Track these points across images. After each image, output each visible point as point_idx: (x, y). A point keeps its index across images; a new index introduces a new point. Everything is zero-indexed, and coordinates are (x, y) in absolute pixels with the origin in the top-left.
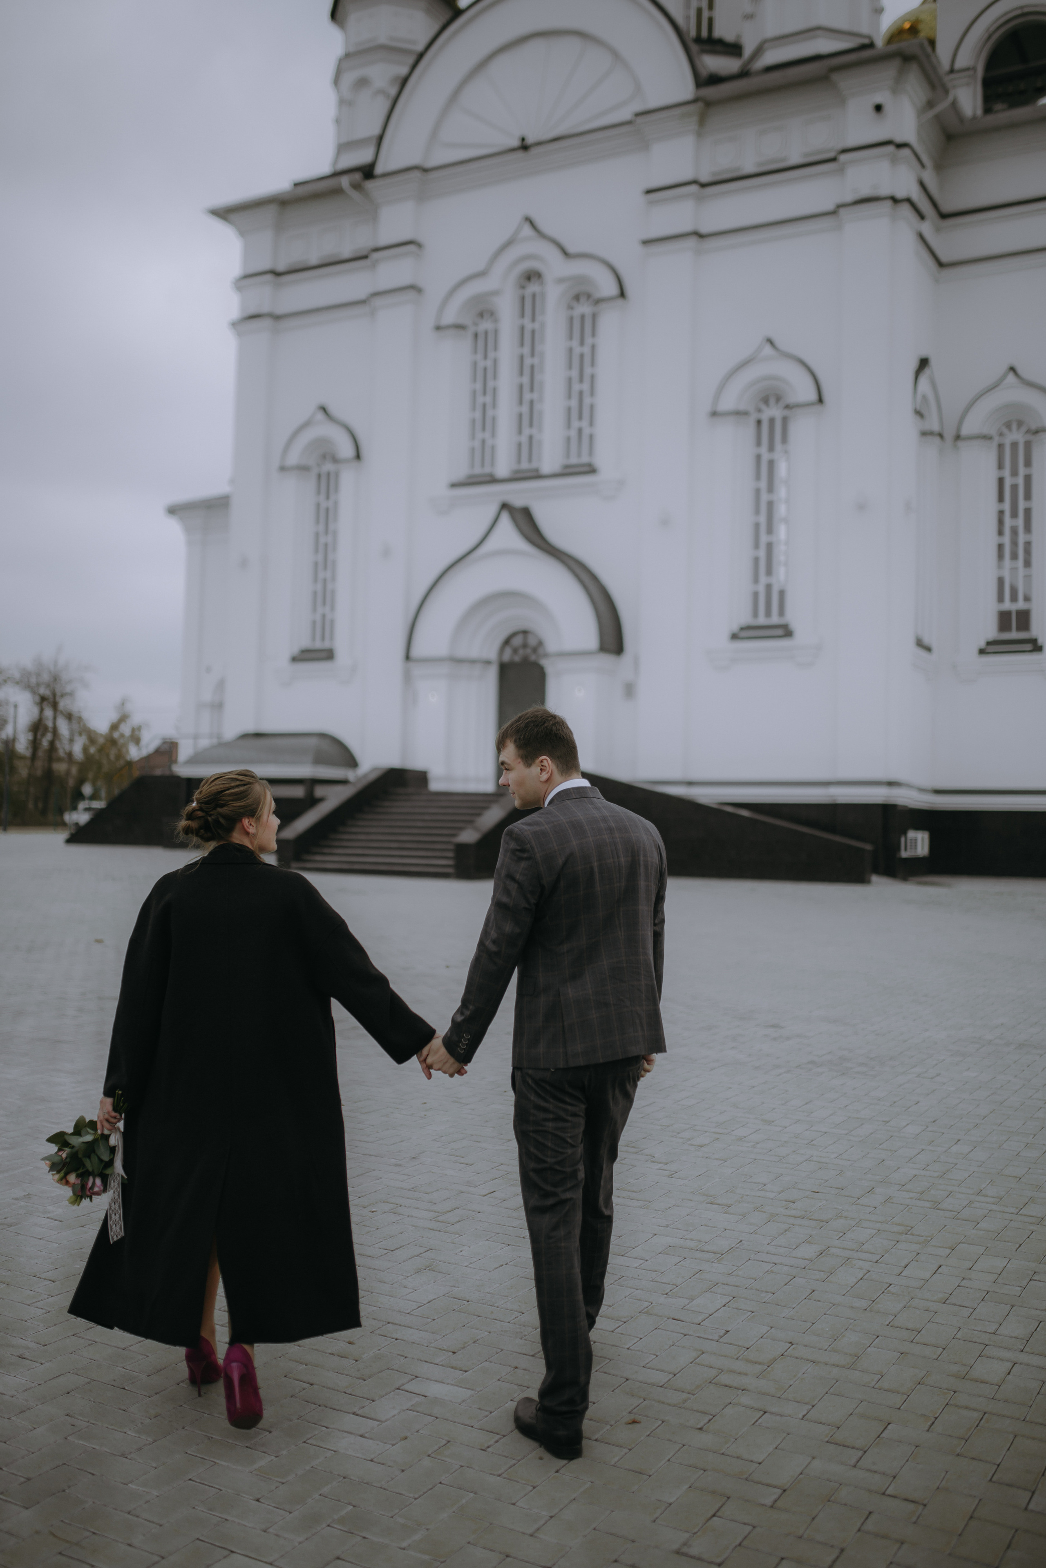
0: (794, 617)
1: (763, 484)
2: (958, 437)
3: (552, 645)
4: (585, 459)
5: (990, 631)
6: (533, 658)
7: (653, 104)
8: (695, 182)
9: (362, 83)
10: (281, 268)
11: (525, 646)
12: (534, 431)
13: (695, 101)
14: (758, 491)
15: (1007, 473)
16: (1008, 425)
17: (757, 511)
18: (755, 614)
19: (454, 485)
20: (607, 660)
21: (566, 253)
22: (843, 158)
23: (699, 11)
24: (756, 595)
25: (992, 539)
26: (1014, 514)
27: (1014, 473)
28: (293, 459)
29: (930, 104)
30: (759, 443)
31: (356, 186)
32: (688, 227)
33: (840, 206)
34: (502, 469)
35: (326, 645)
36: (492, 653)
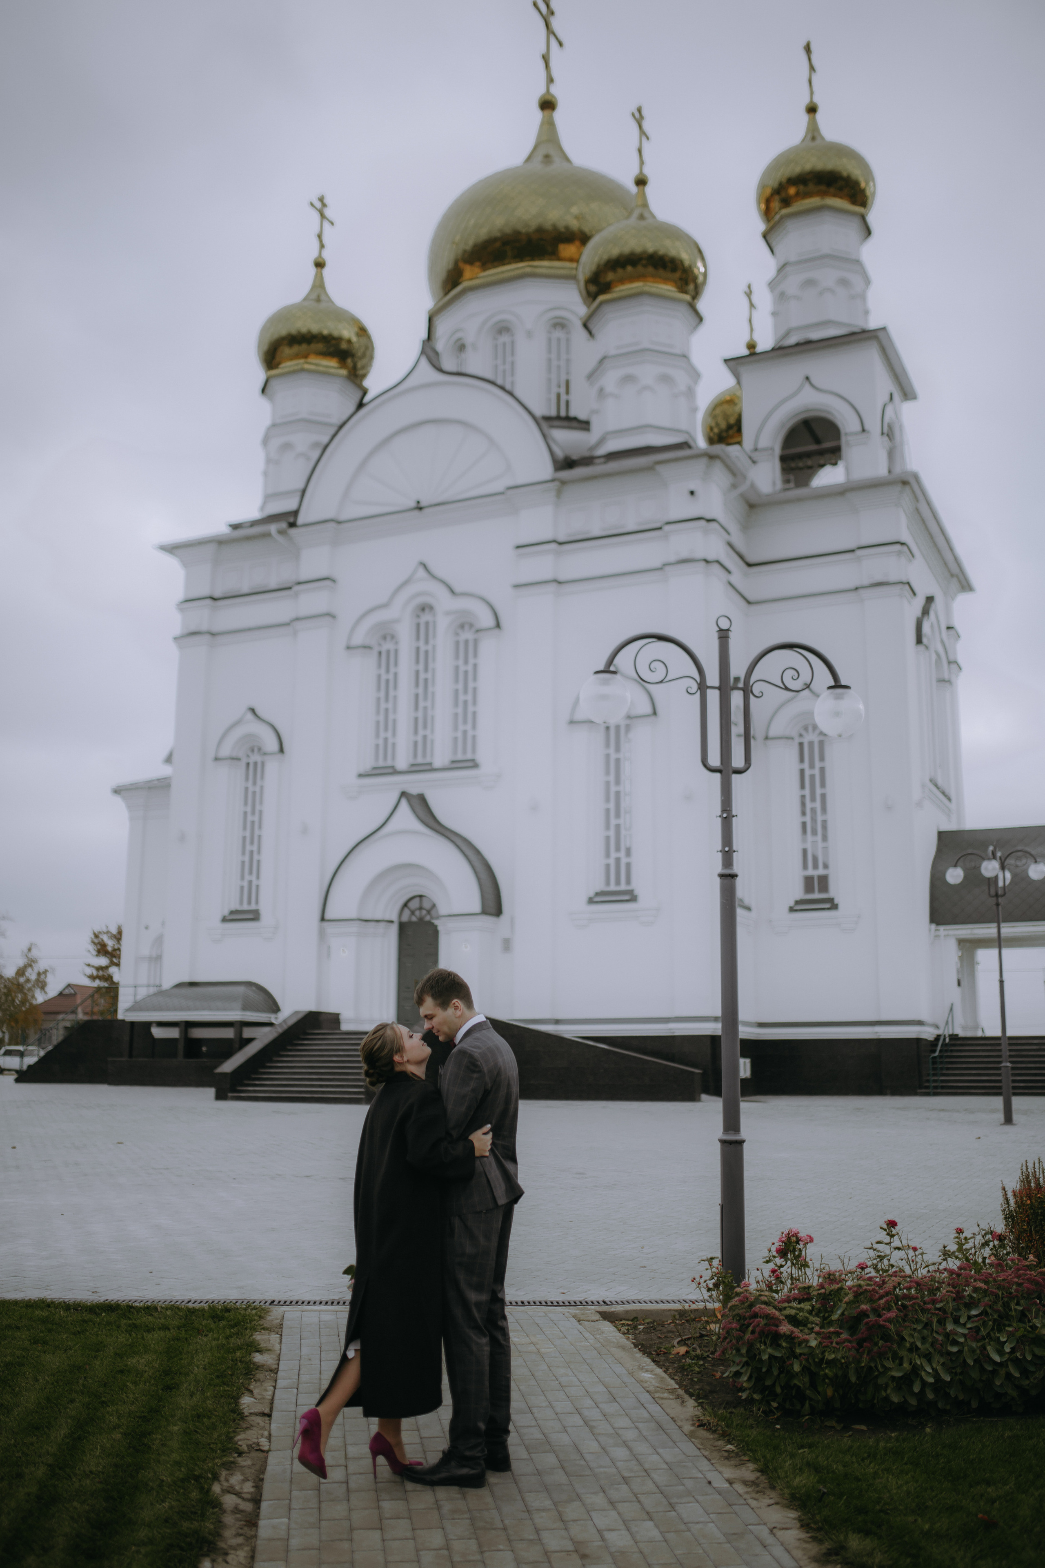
0: (639, 885)
1: (612, 778)
2: (767, 738)
3: (443, 909)
4: (469, 756)
5: (798, 892)
6: (428, 918)
7: (520, 481)
8: (554, 541)
9: (287, 447)
10: (217, 594)
11: (421, 908)
12: (428, 732)
13: (553, 480)
14: (608, 783)
15: (806, 765)
16: (806, 729)
17: (608, 800)
18: (608, 883)
19: (360, 776)
20: (488, 921)
21: (452, 591)
22: (667, 528)
23: (558, 396)
24: (608, 866)
25: (797, 820)
26: (813, 799)
27: (812, 766)
28: (226, 751)
29: (734, 486)
30: (608, 745)
31: (281, 532)
32: (549, 576)
33: (665, 565)
34: (402, 763)
35: (253, 907)
36: (394, 917)
